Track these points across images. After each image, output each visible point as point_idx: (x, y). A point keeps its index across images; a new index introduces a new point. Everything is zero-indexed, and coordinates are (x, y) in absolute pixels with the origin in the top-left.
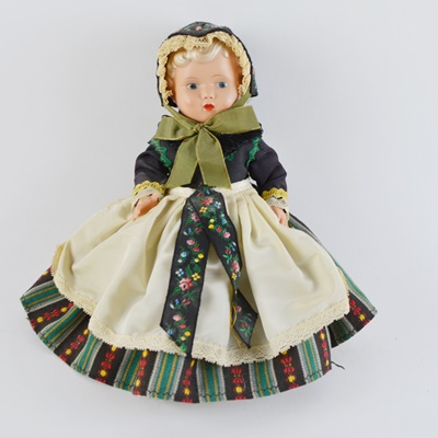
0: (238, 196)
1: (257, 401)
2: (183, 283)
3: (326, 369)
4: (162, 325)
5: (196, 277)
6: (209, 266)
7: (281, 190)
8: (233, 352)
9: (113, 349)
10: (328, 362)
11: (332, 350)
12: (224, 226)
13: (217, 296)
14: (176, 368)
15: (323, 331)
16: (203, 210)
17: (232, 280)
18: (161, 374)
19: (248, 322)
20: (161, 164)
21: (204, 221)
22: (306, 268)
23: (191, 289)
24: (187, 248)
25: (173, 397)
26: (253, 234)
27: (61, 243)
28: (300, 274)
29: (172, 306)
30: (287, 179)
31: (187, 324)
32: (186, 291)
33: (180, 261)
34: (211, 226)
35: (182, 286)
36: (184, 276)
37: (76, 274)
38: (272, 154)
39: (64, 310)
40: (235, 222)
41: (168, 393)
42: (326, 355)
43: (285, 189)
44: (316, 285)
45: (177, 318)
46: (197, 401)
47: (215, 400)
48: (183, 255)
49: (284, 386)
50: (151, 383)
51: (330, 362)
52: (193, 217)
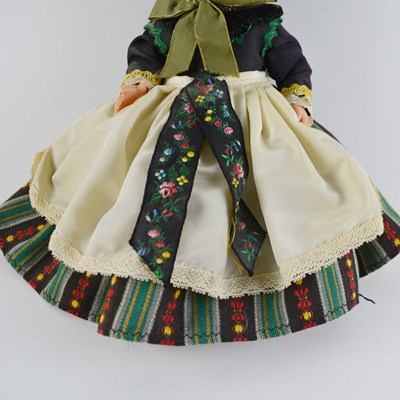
0: (248, 88)
1: (261, 343)
2: (164, 189)
3: (351, 303)
4: (132, 242)
5: (182, 180)
6: (201, 168)
7: (304, 87)
8: (234, 281)
9: (88, 275)
10: (354, 295)
11: (361, 281)
12: (226, 120)
13: (211, 206)
14: (151, 300)
15: (350, 255)
16: (200, 99)
17: (231, 187)
18: (131, 308)
19: (253, 242)
20: (156, 49)
21: (200, 112)
22: (330, 178)
23: (175, 196)
24: (173, 144)
25: (146, 338)
26: (265, 133)
27: (41, 150)
28: (323, 184)
29: (148, 219)
30: (312, 77)
31: (166, 242)
32: (168, 199)
33: (162, 160)
34: (208, 119)
35: (162, 192)
36: (167, 180)
37: (56, 186)
38: (293, 44)
39: (40, 228)
40: (242, 118)
41: (140, 334)
42: (352, 286)
43: (310, 87)
44: (342, 197)
45: (153, 234)
46: (182, 343)
47: (206, 342)
48: (167, 152)
49: (298, 325)
50: (116, 319)
51: (358, 295)
52: (187, 108)
